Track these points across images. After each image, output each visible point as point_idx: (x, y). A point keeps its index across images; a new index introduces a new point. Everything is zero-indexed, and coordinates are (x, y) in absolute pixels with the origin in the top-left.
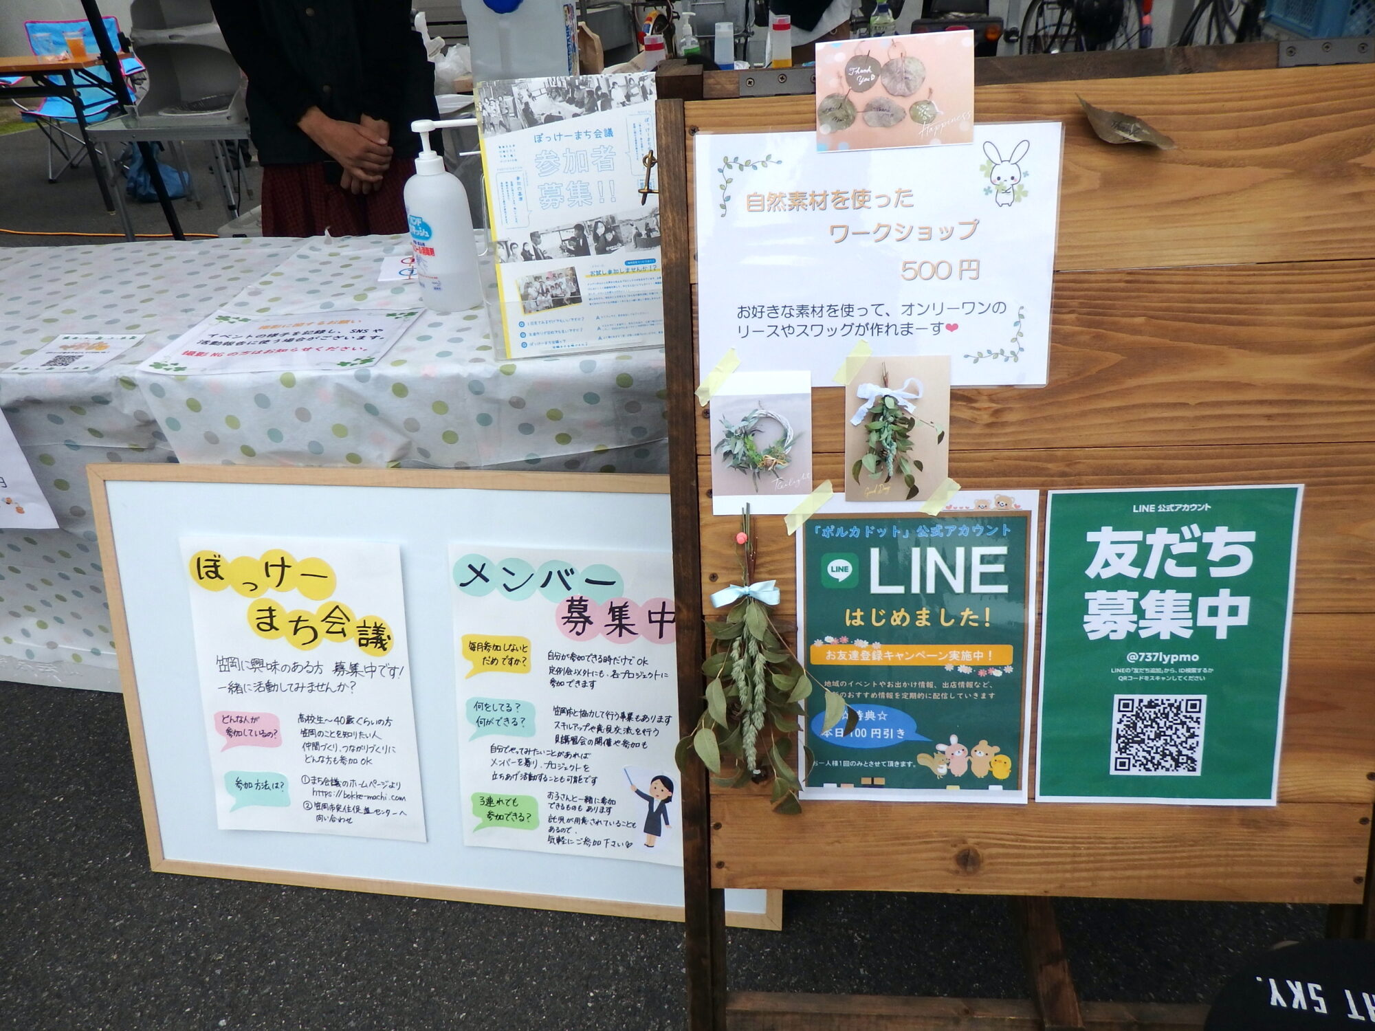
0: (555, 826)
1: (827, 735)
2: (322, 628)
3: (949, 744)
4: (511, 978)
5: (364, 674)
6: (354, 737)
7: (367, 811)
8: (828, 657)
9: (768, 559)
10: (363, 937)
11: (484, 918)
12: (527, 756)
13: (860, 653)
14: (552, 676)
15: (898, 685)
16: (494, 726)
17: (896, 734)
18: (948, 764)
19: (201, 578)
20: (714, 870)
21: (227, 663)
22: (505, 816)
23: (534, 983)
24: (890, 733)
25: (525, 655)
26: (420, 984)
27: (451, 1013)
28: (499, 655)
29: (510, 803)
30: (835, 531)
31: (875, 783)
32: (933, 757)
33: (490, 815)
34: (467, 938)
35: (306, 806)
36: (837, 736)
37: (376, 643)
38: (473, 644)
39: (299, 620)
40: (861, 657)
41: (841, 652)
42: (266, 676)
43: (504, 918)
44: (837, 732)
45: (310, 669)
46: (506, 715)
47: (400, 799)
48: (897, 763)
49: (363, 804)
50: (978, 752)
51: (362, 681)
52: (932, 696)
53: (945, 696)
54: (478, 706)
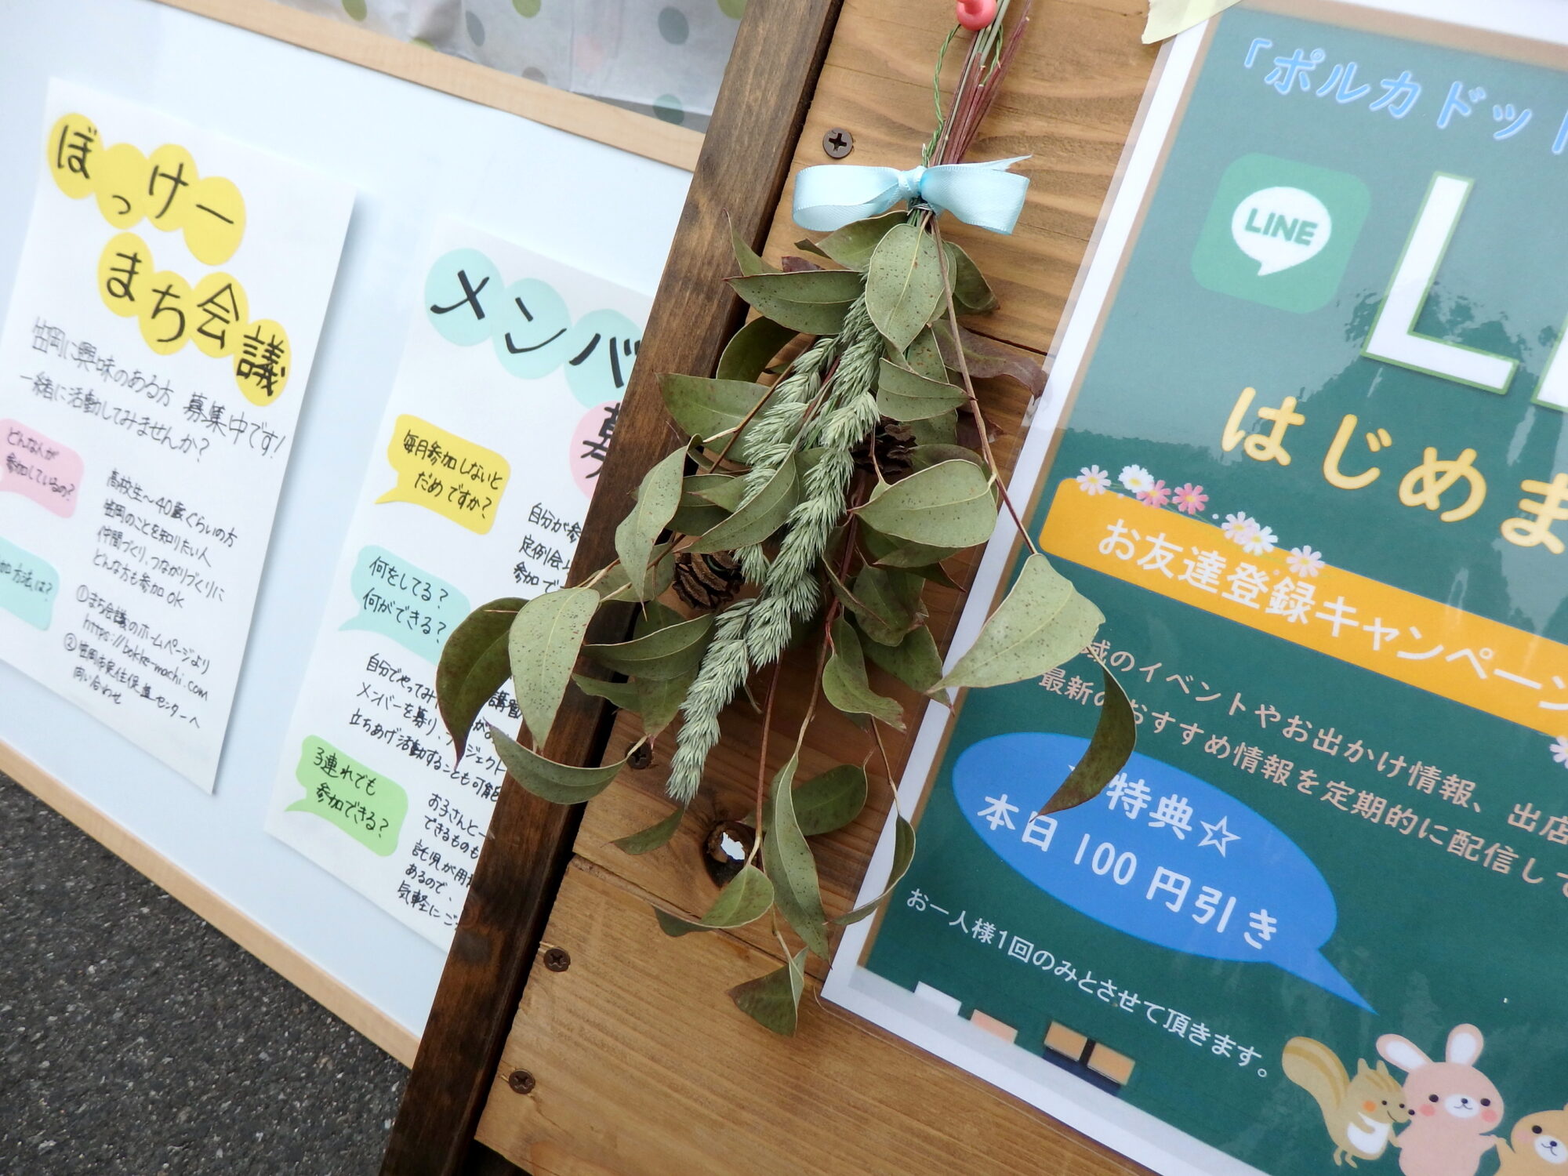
0: (421, 866)
1: (995, 823)
2: (196, 318)
3: (1437, 1052)
4: (189, 1120)
5: (225, 430)
6: (173, 545)
7: (147, 691)
8: (1107, 546)
9: (1036, 126)
10: (29, 910)
11: (241, 983)
12: (423, 704)
13: (1231, 569)
14: (522, 557)
15: (1328, 742)
16: (388, 618)
17: (1240, 921)
18: (1399, 1128)
19: (60, 166)
20: (501, 1089)
21: (48, 336)
22: (346, 806)
23: (220, 1153)
24: (1220, 908)
25: (492, 494)
26: (37, 1042)
27: (34, 1125)
28: (450, 478)
29: (363, 783)
30: (1320, 75)
31: (1094, 1063)
32: (1352, 1071)
33: (322, 790)
34: (184, 1003)
35: (68, 641)
36: (1026, 838)
37: (262, 376)
38: (413, 438)
39: (165, 293)
40: (1227, 586)
41: (1160, 541)
42: (90, 379)
43: (272, 1001)
44: (1031, 827)
45: (153, 390)
46: (417, 604)
47: (200, 692)
48: (1202, 1032)
49: (147, 676)
50: (1544, 1139)
51: (222, 441)
52: (1447, 838)
53: (1501, 859)
54: (378, 566)
